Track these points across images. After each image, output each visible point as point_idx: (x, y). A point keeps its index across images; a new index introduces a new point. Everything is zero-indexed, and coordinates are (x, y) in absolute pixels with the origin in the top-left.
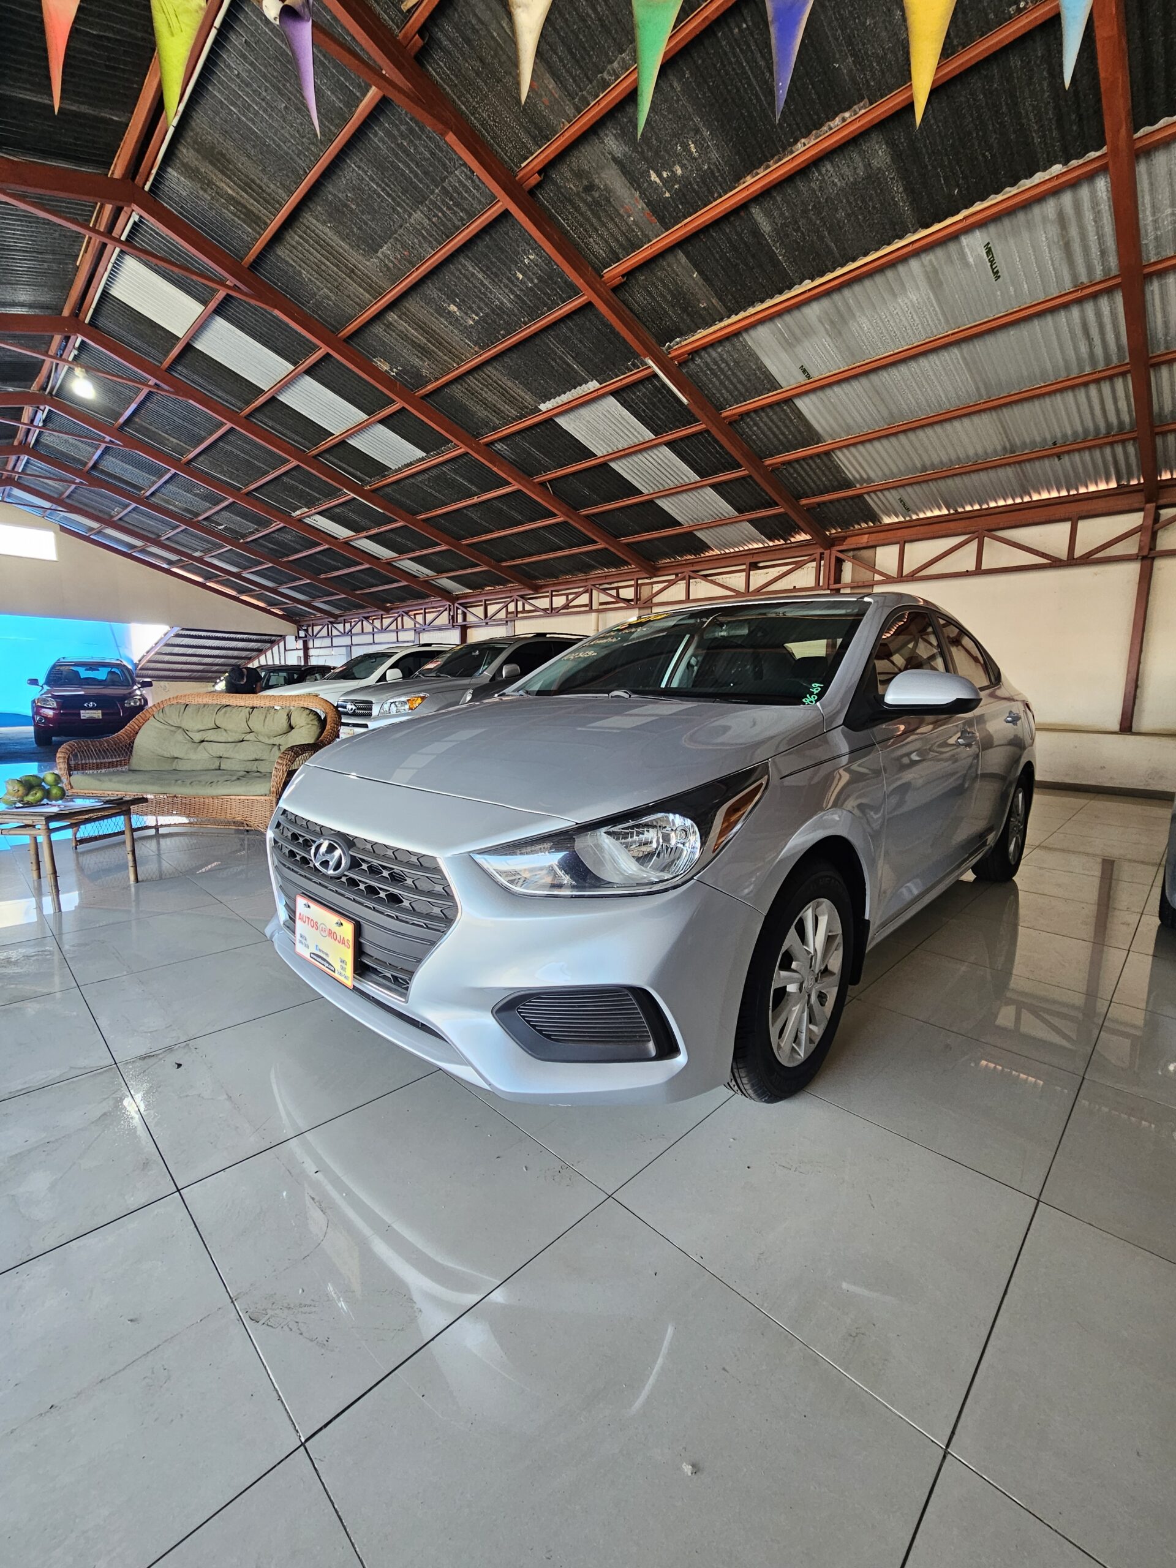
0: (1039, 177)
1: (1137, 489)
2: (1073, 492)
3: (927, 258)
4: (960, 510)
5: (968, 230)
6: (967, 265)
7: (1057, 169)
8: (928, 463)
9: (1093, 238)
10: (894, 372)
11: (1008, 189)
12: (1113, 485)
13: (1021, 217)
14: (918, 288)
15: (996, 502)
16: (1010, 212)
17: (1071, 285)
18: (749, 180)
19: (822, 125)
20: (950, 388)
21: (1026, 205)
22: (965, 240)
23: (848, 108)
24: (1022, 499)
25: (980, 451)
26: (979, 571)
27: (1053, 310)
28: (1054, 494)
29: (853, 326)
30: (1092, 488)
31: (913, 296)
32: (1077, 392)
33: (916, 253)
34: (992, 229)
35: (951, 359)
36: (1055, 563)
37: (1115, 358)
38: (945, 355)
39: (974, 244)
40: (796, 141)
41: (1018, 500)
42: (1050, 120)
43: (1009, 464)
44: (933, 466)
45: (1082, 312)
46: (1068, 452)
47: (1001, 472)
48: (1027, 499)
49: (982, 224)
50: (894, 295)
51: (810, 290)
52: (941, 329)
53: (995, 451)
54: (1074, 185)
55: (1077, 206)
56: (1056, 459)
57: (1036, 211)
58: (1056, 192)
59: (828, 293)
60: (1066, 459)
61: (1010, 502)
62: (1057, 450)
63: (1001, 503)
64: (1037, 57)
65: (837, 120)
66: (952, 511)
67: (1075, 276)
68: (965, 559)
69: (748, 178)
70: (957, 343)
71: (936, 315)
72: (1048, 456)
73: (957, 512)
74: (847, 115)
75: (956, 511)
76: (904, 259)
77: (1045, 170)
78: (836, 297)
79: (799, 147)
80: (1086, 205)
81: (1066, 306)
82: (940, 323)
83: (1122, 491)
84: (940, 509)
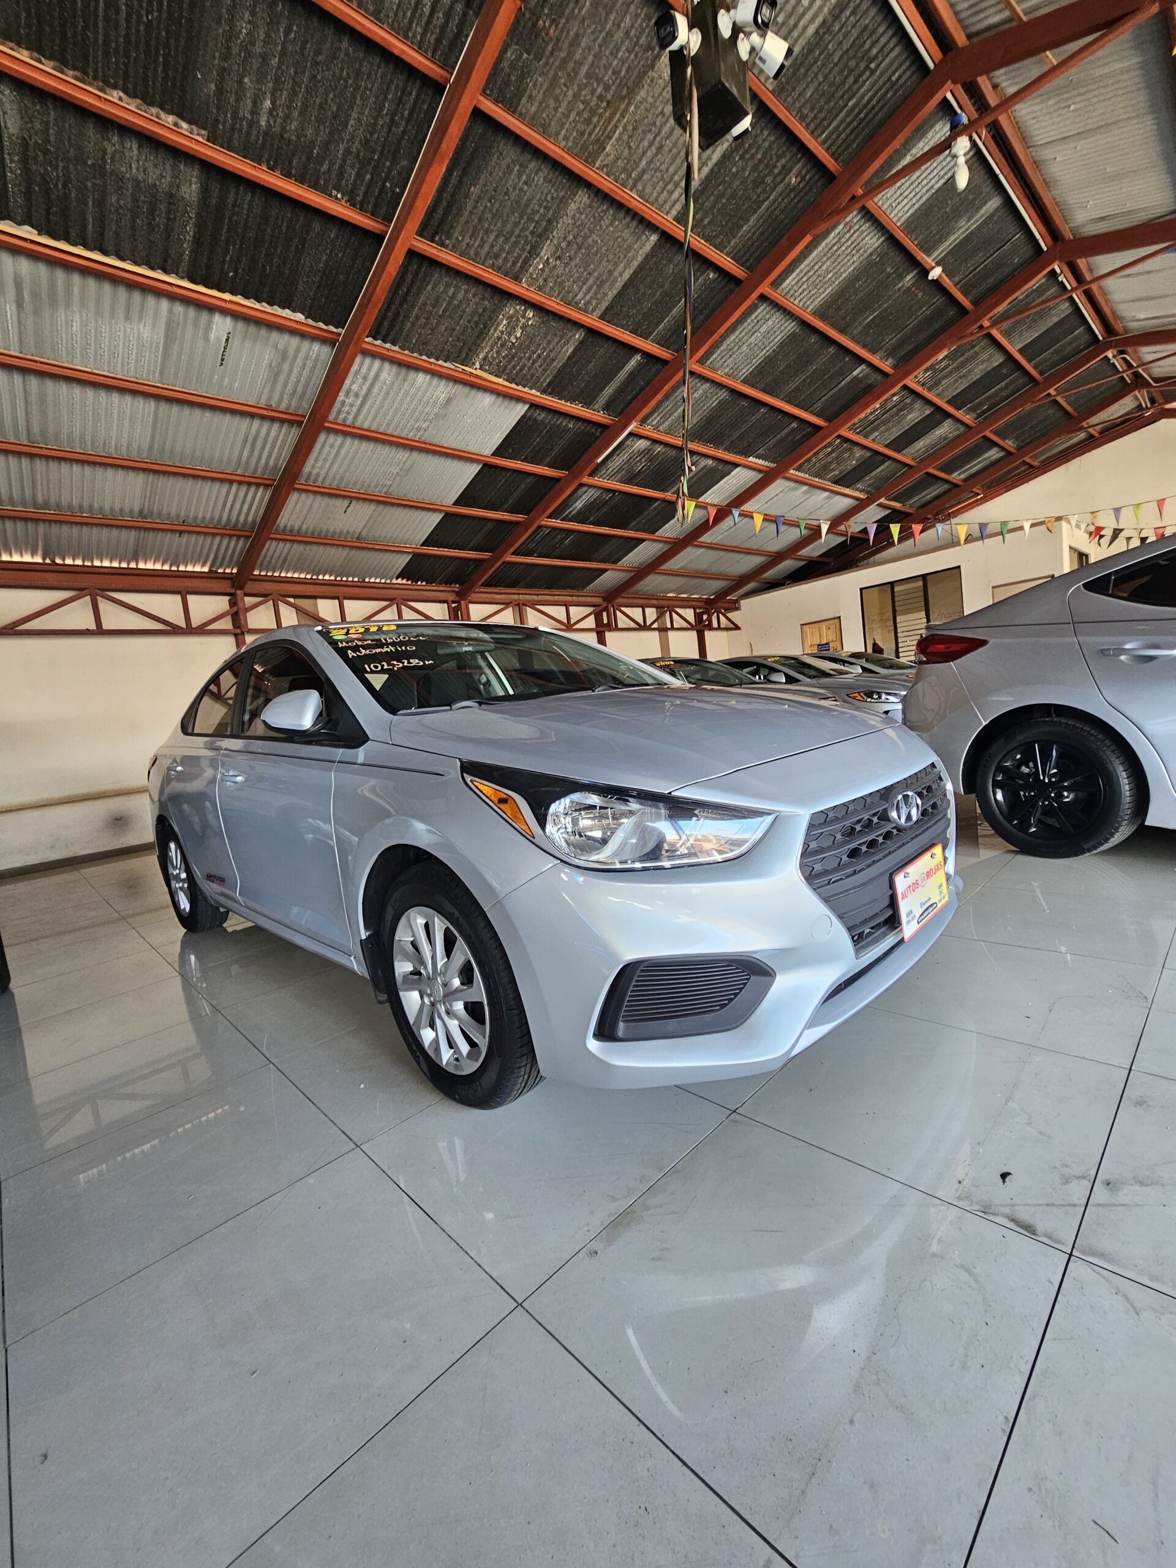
0: (287, 313)
1: (225, 577)
2: (174, 568)
3: (179, 308)
4: (58, 561)
5: (224, 312)
6: (207, 339)
7: (300, 317)
8: (52, 501)
9: (293, 378)
10: (77, 390)
11: (264, 304)
12: (206, 569)
13: (263, 332)
14: (154, 326)
15: (102, 561)
16: (259, 322)
17: (264, 403)
18: (24, 55)
19: (152, 104)
20: (125, 434)
21: (271, 326)
22: (217, 318)
23: (190, 122)
24: (128, 564)
25: (117, 508)
26: (99, 631)
27: (243, 414)
28: (158, 567)
29: (61, 315)
30: (190, 568)
31: (146, 333)
32: (223, 485)
33: (172, 297)
34: (241, 325)
35: (144, 409)
36: (173, 630)
37: (260, 470)
38: (140, 402)
39: (221, 325)
40: (115, 87)
41: (124, 565)
42: (314, 282)
43: (135, 528)
44: (58, 506)
45: (260, 426)
46: (190, 532)
47: (124, 534)
48: (133, 565)
49: (236, 316)
50: (128, 317)
51: (25, 240)
52: (151, 378)
53: (131, 511)
54: (303, 335)
55: (298, 350)
56: (178, 535)
57: (275, 336)
58: (293, 332)
59: (52, 262)
60: (186, 537)
61: (115, 564)
62: (183, 528)
63: (106, 564)
64: (329, 237)
65: (171, 119)
66: (48, 561)
67: (270, 398)
68: (79, 615)
69: (26, 53)
70: (158, 398)
71: (156, 362)
72: (172, 531)
73: (54, 563)
74: (184, 125)
75: (54, 561)
76: (159, 293)
77: (294, 311)
78: (60, 274)
79: (115, 95)
80: (301, 355)
81: (253, 416)
82: (154, 372)
83: (212, 575)
84: (33, 555)
